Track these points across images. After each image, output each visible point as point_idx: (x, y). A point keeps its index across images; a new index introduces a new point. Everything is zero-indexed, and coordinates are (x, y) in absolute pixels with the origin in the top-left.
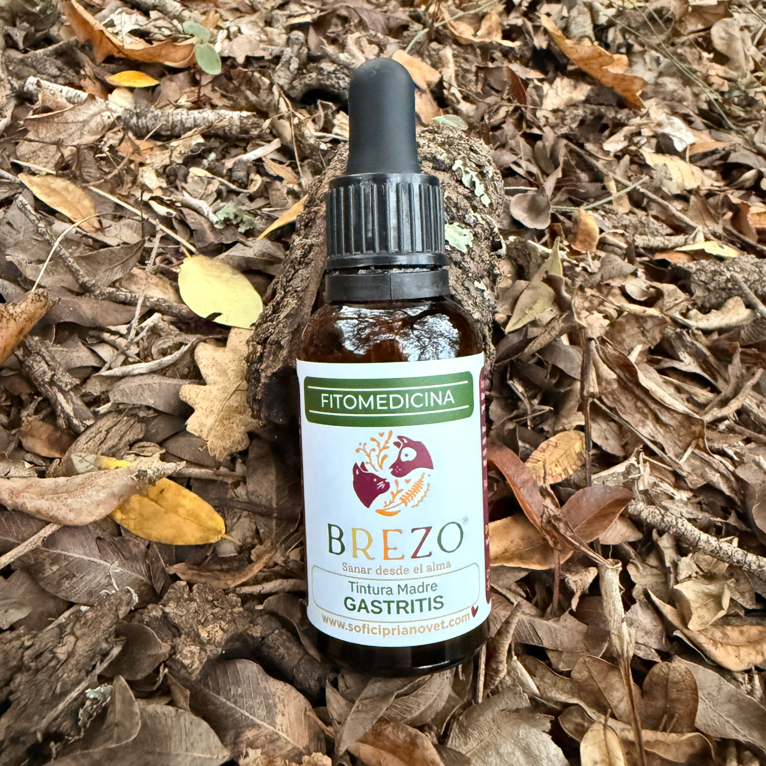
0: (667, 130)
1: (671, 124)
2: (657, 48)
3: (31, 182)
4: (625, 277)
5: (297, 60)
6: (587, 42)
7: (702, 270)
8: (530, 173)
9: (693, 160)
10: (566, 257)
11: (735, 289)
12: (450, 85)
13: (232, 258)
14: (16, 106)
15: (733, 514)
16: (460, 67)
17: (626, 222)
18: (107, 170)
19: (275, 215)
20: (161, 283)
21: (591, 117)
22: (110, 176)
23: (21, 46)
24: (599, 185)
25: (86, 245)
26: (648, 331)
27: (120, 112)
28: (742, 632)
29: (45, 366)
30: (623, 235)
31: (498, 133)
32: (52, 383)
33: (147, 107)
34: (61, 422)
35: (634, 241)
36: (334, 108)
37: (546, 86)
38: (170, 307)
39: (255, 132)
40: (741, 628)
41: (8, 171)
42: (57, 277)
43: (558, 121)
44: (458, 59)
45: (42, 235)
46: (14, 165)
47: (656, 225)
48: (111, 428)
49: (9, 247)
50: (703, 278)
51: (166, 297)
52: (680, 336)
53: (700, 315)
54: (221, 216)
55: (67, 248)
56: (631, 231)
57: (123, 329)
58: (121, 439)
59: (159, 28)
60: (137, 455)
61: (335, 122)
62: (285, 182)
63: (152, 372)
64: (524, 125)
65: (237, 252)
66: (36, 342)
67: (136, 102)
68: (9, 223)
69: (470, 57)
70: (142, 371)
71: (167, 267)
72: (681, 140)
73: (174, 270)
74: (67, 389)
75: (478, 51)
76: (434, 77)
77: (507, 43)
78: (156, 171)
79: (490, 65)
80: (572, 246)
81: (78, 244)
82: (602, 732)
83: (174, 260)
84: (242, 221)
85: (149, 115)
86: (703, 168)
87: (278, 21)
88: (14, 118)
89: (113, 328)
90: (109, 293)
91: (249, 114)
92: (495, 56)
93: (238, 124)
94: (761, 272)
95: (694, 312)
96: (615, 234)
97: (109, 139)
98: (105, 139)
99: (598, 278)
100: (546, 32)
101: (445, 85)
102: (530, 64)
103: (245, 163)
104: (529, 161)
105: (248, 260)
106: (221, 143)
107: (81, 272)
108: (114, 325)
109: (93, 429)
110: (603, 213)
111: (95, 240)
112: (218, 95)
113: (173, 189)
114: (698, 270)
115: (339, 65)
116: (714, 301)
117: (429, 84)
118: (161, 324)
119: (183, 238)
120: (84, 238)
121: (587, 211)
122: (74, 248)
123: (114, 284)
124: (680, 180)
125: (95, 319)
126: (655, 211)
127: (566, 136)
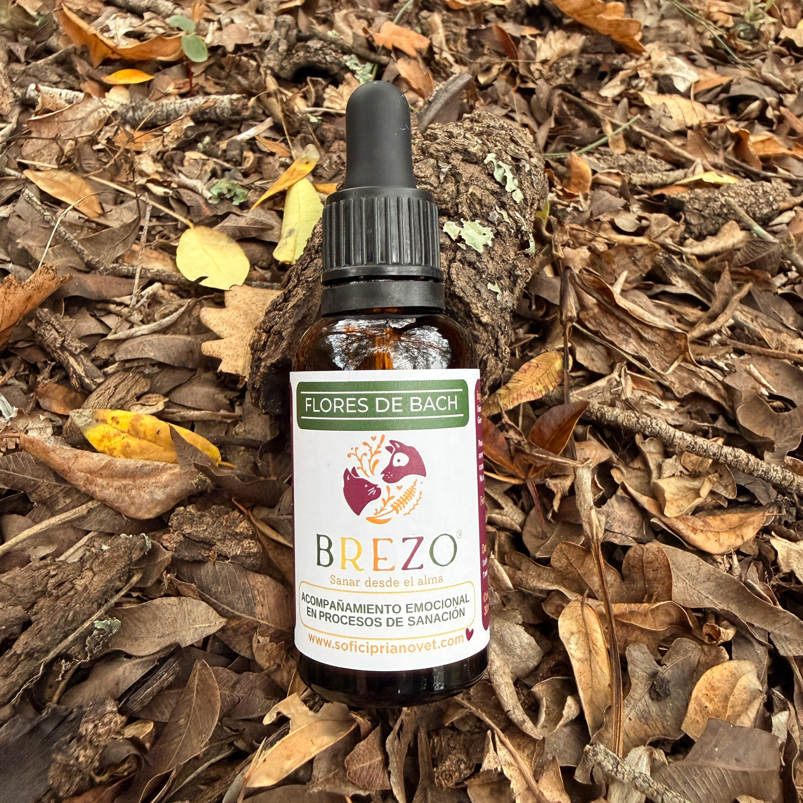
0: (669, 71)
1: (673, 65)
3: (35, 177)
4: (617, 212)
5: (285, 41)
7: (697, 198)
9: (697, 97)
10: (556, 199)
11: (731, 213)
12: (442, 50)
13: (227, 227)
14: (21, 113)
15: (721, 418)
16: (452, 32)
17: (623, 162)
18: (105, 160)
19: (268, 186)
20: (161, 257)
21: (589, 66)
22: (108, 166)
23: (23, 59)
24: (597, 131)
25: (89, 228)
26: (639, 260)
27: (116, 107)
28: (723, 519)
29: (56, 334)
30: (618, 174)
31: (489, 89)
32: (63, 348)
33: (142, 100)
34: (74, 381)
35: (631, 179)
36: (324, 83)
37: (539, 41)
38: (169, 276)
39: (246, 113)
40: (723, 517)
41: (15, 169)
42: (65, 259)
43: (553, 73)
44: (448, 24)
45: (48, 222)
46: (20, 164)
47: (654, 162)
48: (119, 384)
49: (19, 237)
50: (697, 206)
51: (165, 269)
52: (669, 261)
53: (696, 243)
54: (215, 192)
55: (72, 233)
56: (627, 170)
57: (126, 299)
58: (128, 392)
59: (153, 28)
60: (144, 405)
61: (326, 96)
62: (277, 157)
63: (154, 332)
64: (518, 81)
65: (230, 222)
66: (46, 313)
67: (131, 97)
68: (19, 216)
69: (460, 21)
70: (144, 332)
71: (165, 241)
72: (684, 80)
73: (173, 244)
74: (77, 353)
75: (471, 15)
76: (424, 43)
78: (153, 157)
79: (483, 27)
80: (567, 190)
81: (82, 228)
82: (580, 608)
83: (172, 235)
84: (235, 195)
85: (144, 107)
87: (269, 8)
88: (19, 123)
89: (118, 300)
90: (112, 268)
91: (239, 96)
92: (488, 18)
93: (229, 106)
94: (756, 194)
95: (690, 241)
96: (609, 174)
97: (106, 132)
98: (102, 133)
99: (588, 214)
101: (436, 50)
102: (526, 21)
103: (240, 143)
104: (524, 114)
105: (241, 229)
106: (215, 127)
107: (86, 252)
108: (119, 297)
109: (103, 387)
110: (598, 156)
111: (98, 224)
112: (211, 83)
113: (169, 173)
114: (691, 199)
115: (325, 41)
116: (711, 227)
117: (419, 51)
118: (161, 292)
119: (181, 215)
120: (87, 223)
121: (580, 155)
122: (78, 232)
123: (116, 261)
124: (681, 117)
125: (100, 292)
126: (654, 149)
127: (564, 87)
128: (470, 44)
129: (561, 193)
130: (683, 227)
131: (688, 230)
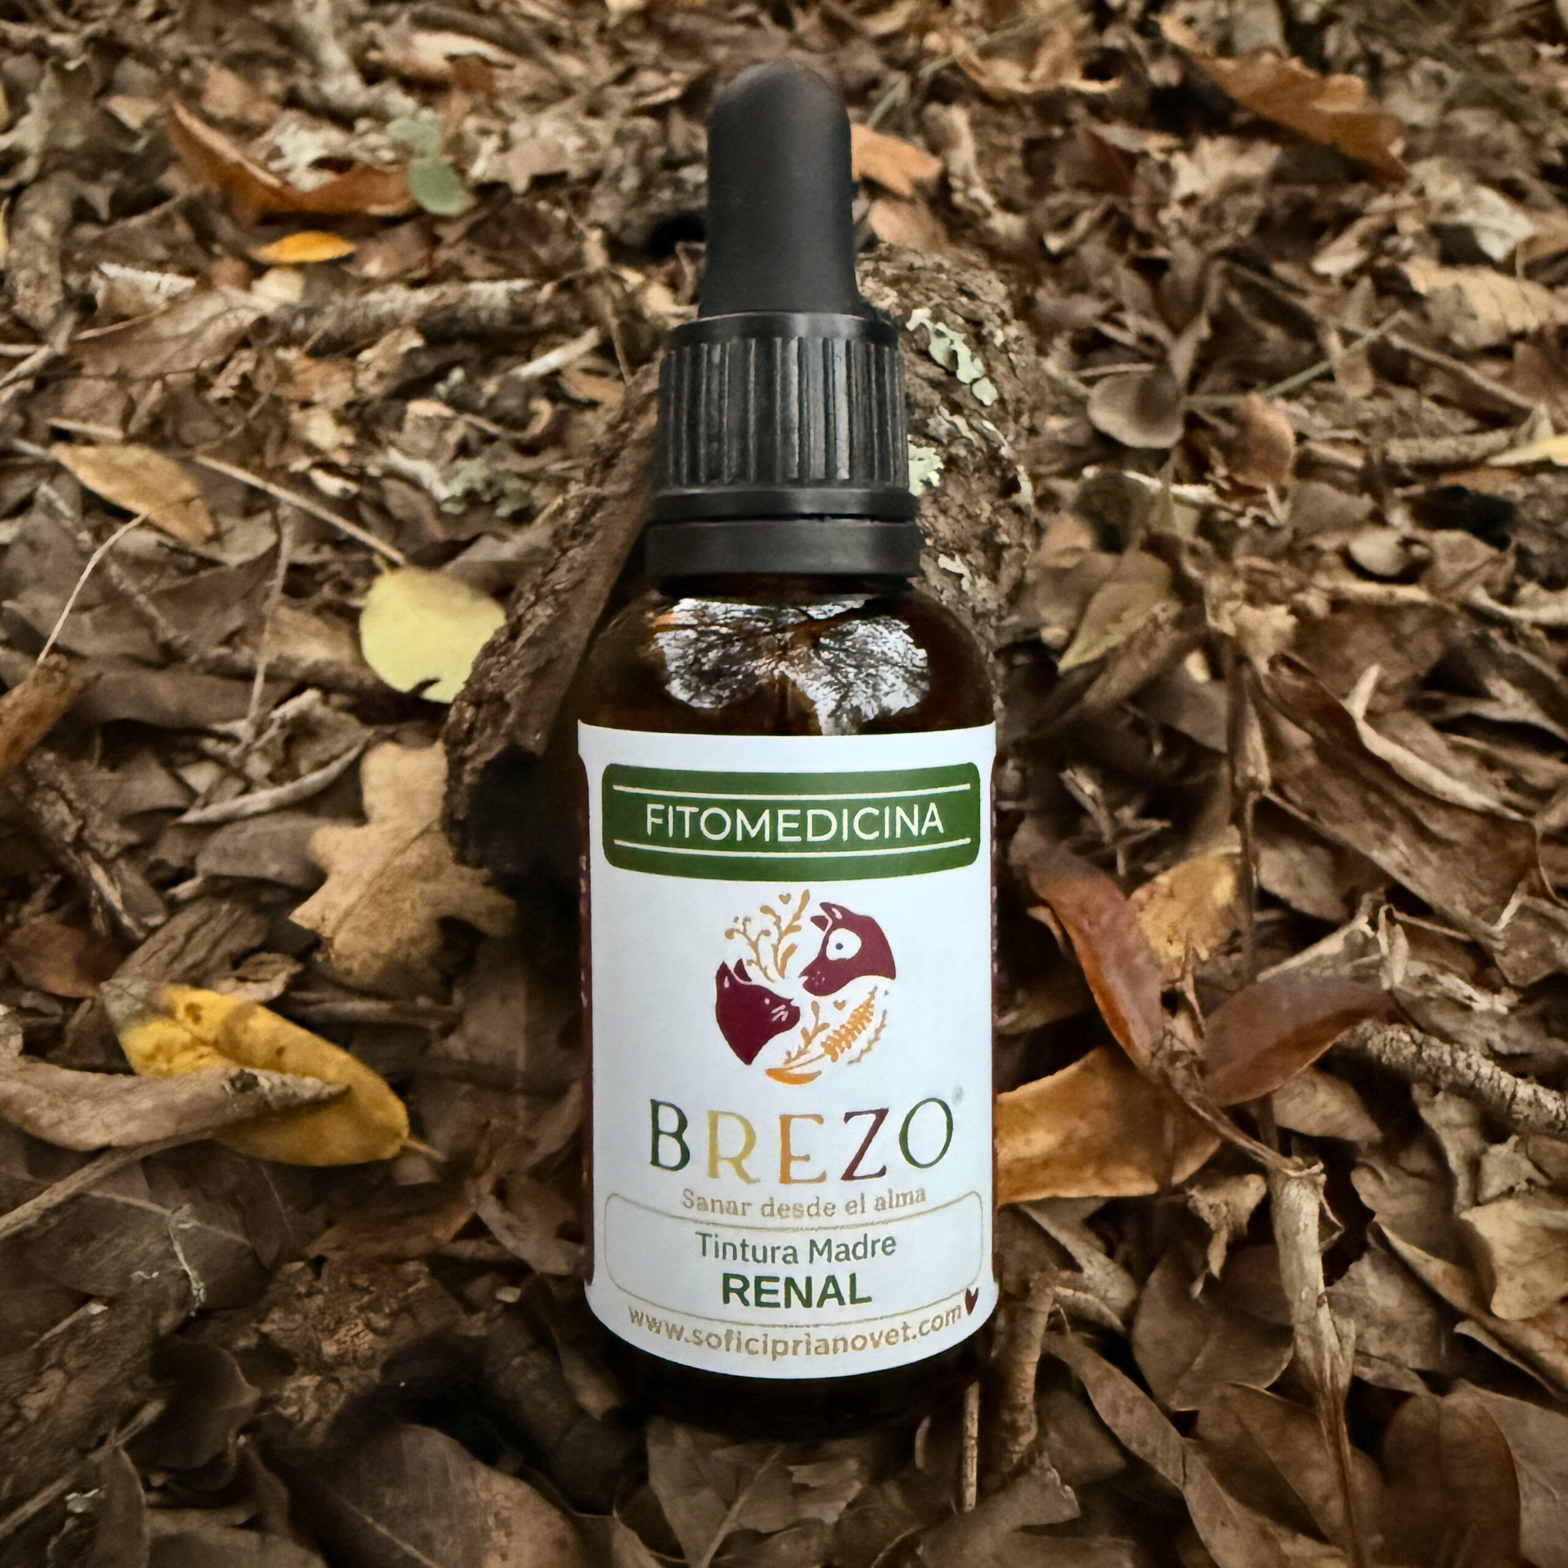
0: (1467, 217)
1: (1476, 203)
2: (1438, 55)
3: (76, 458)
4: (1356, 526)
5: (635, 170)
6: (1268, 58)
7: (1542, 495)
8: (1148, 339)
9: (1531, 272)
10: (1214, 499)
12: (968, 183)
13: (470, 565)
14: (77, 324)
16: (990, 144)
17: (1367, 415)
18: (230, 421)
20: (326, 630)
21: (1287, 210)
22: (234, 433)
23: (104, 214)
24: (1306, 348)
25: (178, 567)
26: (1409, 638)
27: (270, 309)
29: (66, 811)
30: (1355, 443)
31: (1068, 264)
32: (79, 843)
33: (325, 294)
34: (97, 922)
35: (1385, 453)
37: (1179, 160)
38: (339, 677)
39: (543, 320)
41: (38, 442)
42: (117, 637)
43: (1210, 225)
44: (984, 129)
46: (52, 430)
47: (1436, 413)
48: (198, 928)
49: (25, 586)
50: (1544, 512)
51: (334, 658)
52: (1483, 642)
53: (1544, 595)
54: (457, 488)
55: (139, 579)
56: (1377, 432)
57: (242, 728)
58: (214, 949)
59: (373, 149)
60: (242, 980)
62: (601, 410)
63: (283, 808)
64: (1132, 246)
65: (482, 553)
66: (49, 764)
67: (307, 289)
68: (29, 543)
69: (1009, 120)
71: (341, 598)
72: (1502, 234)
73: (356, 602)
74: (110, 855)
75: (1028, 111)
76: (929, 169)
77: (1093, 87)
78: (335, 413)
79: (1057, 132)
80: (1240, 479)
81: (162, 567)
83: (356, 582)
84: (503, 494)
85: (329, 310)
86: (1551, 286)
87: (612, 106)
88: (71, 344)
89: (221, 728)
90: (217, 657)
91: (527, 283)
92: (1070, 114)
93: (506, 306)
95: (1529, 589)
96: (1335, 442)
97: (241, 361)
98: (232, 364)
99: (1287, 534)
100: (1177, 52)
101: (956, 183)
102: (1150, 121)
103: (526, 382)
104: (1145, 314)
105: (503, 568)
106: (478, 349)
107: (162, 622)
108: (227, 720)
109: (161, 935)
110: (1311, 402)
111: (199, 558)
112: (479, 258)
113: (369, 446)
114: (1529, 497)
117: (919, 186)
118: (320, 711)
119: (380, 538)
120: (175, 556)
121: (1270, 400)
122: (155, 576)
123: (228, 640)
124: (1496, 316)
125: (184, 711)
126: (1437, 387)
127: (1233, 255)
128: (1029, 169)
129: (1225, 486)
130: (1511, 562)
131: (1525, 567)
